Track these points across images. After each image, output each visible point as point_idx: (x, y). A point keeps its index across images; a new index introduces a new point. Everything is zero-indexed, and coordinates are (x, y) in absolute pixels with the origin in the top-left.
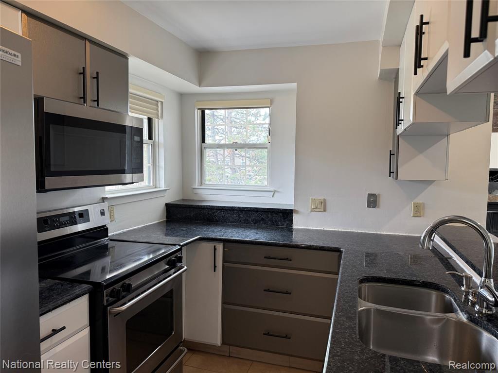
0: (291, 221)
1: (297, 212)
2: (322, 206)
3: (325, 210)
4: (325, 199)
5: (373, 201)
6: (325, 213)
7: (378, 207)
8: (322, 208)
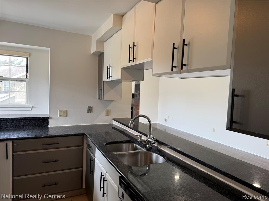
0: (48, 123)
1: (51, 118)
2: (65, 114)
3: (67, 116)
4: (67, 110)
5: (90, 110)
6: (66, 117)
7: (92, 113)
8: (65, 115)
